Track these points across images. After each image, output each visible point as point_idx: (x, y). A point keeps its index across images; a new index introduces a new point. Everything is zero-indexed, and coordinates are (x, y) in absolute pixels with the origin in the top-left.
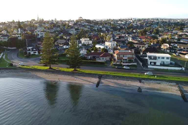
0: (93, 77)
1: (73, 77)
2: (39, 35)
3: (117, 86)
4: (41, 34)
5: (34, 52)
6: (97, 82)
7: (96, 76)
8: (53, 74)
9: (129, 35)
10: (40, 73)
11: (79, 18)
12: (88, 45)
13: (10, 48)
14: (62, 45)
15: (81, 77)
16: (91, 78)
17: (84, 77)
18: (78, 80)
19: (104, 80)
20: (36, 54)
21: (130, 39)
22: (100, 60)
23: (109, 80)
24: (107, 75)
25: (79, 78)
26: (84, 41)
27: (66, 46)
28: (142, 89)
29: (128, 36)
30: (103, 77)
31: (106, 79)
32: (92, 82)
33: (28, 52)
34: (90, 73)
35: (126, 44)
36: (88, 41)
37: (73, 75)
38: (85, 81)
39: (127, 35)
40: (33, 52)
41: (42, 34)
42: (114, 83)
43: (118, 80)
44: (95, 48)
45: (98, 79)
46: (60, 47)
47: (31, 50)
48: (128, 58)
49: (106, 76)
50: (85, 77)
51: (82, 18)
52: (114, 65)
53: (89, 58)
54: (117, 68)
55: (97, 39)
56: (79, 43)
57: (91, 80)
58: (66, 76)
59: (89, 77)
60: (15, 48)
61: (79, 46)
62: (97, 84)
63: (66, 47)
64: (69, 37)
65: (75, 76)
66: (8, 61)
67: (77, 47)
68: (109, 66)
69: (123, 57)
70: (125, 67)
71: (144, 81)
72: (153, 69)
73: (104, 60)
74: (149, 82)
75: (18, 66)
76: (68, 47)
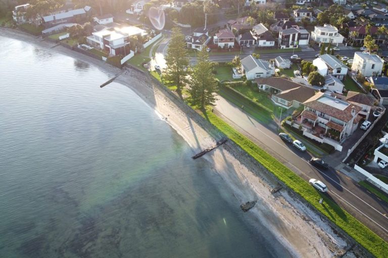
1: (189, 120)
6: (205, 149)
7: (218, 137)
8: (173, 101)
10: (161, 94)
13: (181, 25)
14: (256, 38)
15: (197, 126)
16: (208, 136)
18: (188, 129)
22: (277, 102)
23: (228, 156)
25: (192, 127)
27: (265, 41)
28: (257, 207)
30: (229, 144)
32: (200, 144)
33: (188, 43)
34: (215, 125)
37: (191, 118)
40: (195, 45)
43: (242, 164)
45: (214, 144)
46: (254, 41)
47: (193, 41)
52: (287, 125)
53: (264, 88)
54: (280, 136)
56: (299, 39)
57: (202, 141)
60: (189, 26)
61: (295, 46)
63: (264, 43)
64: (306, 14)
66: (151, 55)
67: (291, 47)
68: (273, 124)
69: (319, 116)
70: (296, 143)
71: (285, 194)
72: (358, 178)
73: (284, 105)
74: (292, 203)
75: (149, 70)
76: (271, 43)
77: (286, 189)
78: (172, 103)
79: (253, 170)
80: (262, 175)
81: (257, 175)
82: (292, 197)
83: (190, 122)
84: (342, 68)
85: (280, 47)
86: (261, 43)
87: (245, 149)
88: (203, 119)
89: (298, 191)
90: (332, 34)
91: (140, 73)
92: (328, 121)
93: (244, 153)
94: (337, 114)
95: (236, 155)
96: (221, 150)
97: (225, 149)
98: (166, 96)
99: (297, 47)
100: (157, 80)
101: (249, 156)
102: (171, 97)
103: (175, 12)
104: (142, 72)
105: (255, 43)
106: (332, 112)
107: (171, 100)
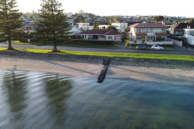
0: (92, 63)
3: (151, 81)
7: (97, 61)
11: (80, 11)
15: (65, 62)
17: (72, 63)
18: (57, 67)
19: (115, 67)
23: (128, 68)
24: (121, 58)
25: (59, 65)
26: (82, 26)
30: (114, 62)
32: (88, 71)
34: (85, 55)
38: (73, 70)
41: (29, 20)
42: (142, 73)
43: (149, 67)
45: (103, 66)
48: (156, 34)
49: (119, 61)
51: (82, 11)
52: (132, 45)
53: (87, 38)
57: (87, 68)
58: (34, 60)
59: (83, 63)
62: (100, 76)
65: (53, 62)
92: (154, 33)
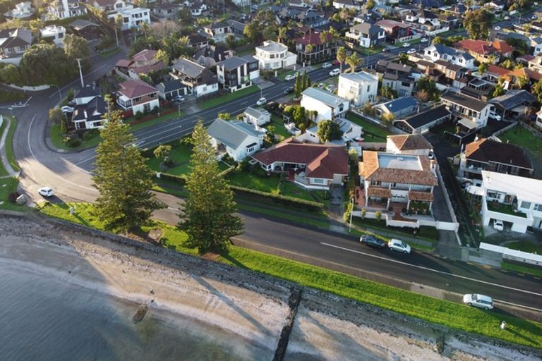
1: (202, 283)
2: (126, 20)
4: (133, 16)
5: (94, 124)
6: (281, 329)
7: (280, 291)
8: (137, 256)
9: (429, 20)
10: (98, 249)
12: (283, 71)
13: (31, 89)
14: (191, 84)
16: (263, 299)
17: (240, 291)
20: (101, 127)
21: (429, 53)
22: (309, 184)
23: (326, 322)
25: (220, 296)
26: (268, 59)
27: (205, 85)
29: (427, 23)
31: (315, 314)
32: (262, 323)
33: (76, 121)
34: (262, 271)
35: (412, 85)
36: (282, 55)
37: (203, 274)
39: (422, 21)
40: (92, 122)
41: (136, 16)
44: (299, 107)
46: (185, 89)
47: (86, 116)
48: (411, 195)
50: (244, 290)
52: (356, 219)
53: (273, 168)
54: (363, 242)
55: (314, 48)
56: (249, 71)
57: (263, 315)
59: (257, 295)
60: (46, 87)
61: (248, 84)
63: (205, 89)
64: (223, 29)
65: (209, 283)
66: (9, 169)
67: (244, 86)
68: (335, 224)
69: (392, 189)
70: (395, 244)
71: (454, 343)
72: (496, 260)
73: (323, 186)
74: (473, 352)
75: (33, 206)
76: (213, 87)
77: (450, 333)
78: (137, 260)
79: (384, 329)
80: (401, 328)
81: (396, 333)
82: (467, 342)
83: (208, 287)
84: (344, 103)
85: (230, 90)
86: (201, 90)
87: (345, 294)
88: (230, 269)
89: (469, 329)
90: (283, 54)
91: (14, 220)
92: (407, 192)
93: (347, 302)
94: (419, 179)
95: (336, 313)
96: (308, 316)
97: (313, 310)
98: (113, 250)
99: (251, 85)
100: (66, 221)
101: (360, 304)
102: (126, 248)
103: (12, 68)
104: (19, 218)
105: (189, 92)
106: (411, 178)
107: (130, 254)
